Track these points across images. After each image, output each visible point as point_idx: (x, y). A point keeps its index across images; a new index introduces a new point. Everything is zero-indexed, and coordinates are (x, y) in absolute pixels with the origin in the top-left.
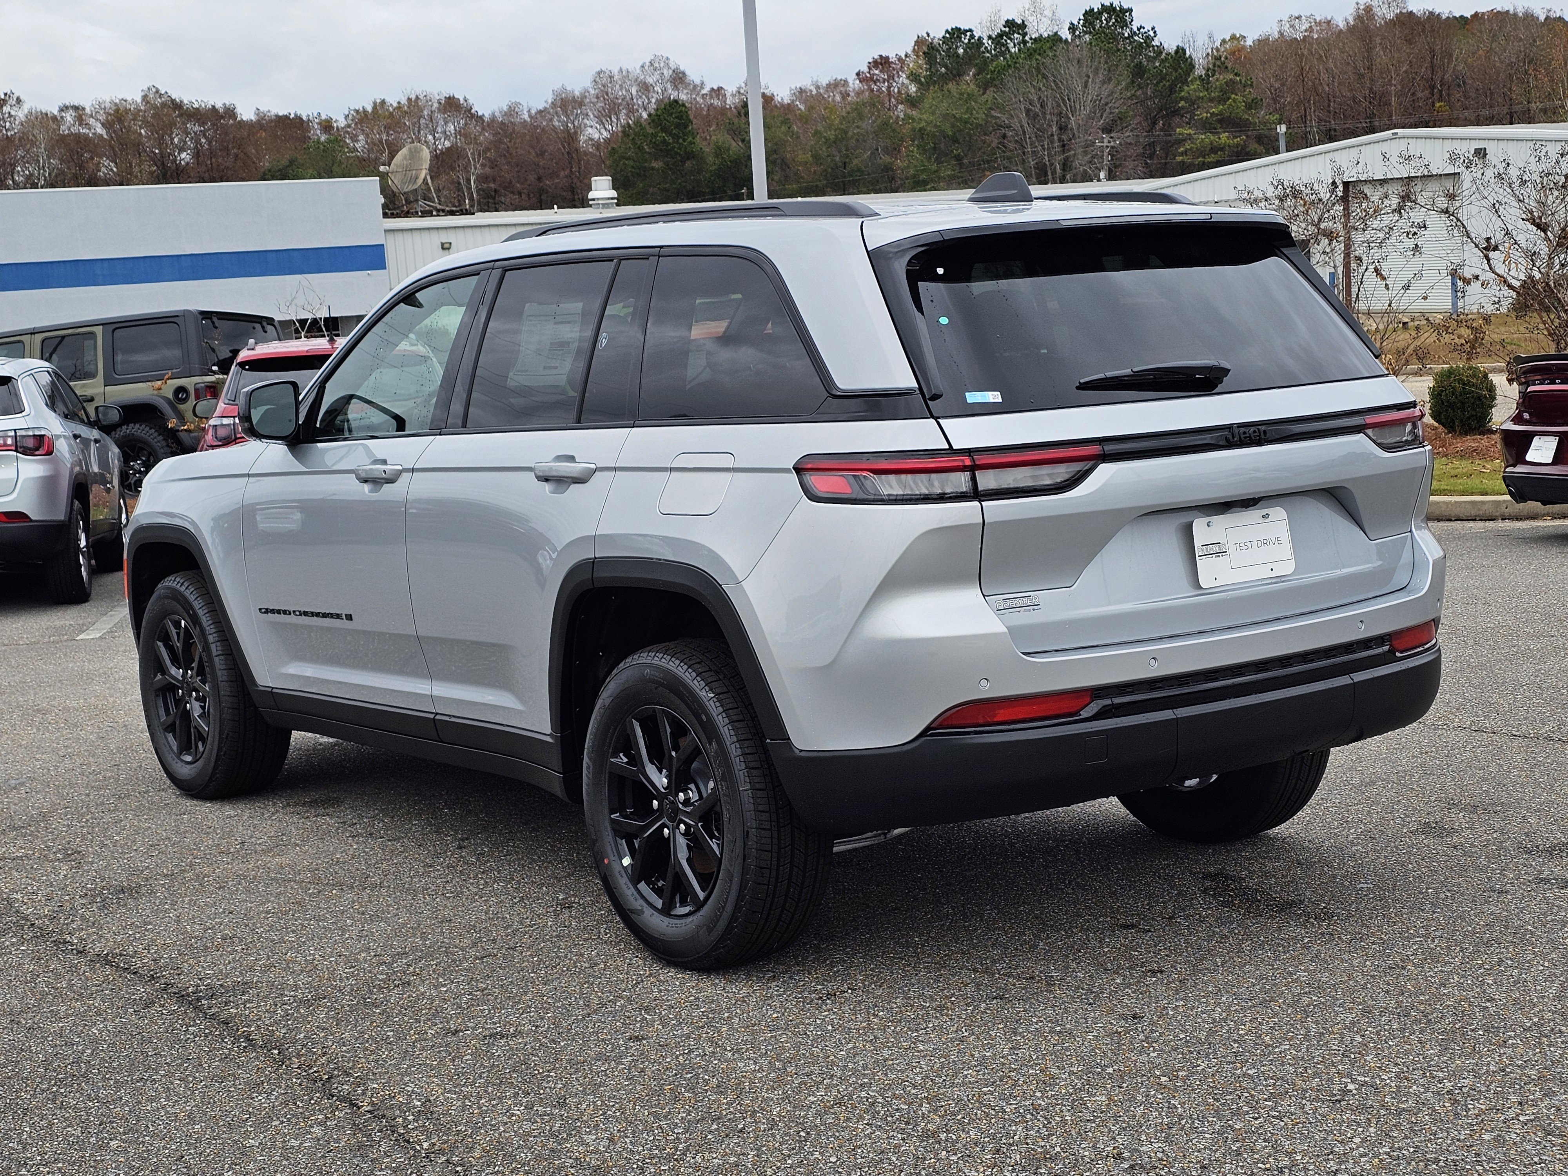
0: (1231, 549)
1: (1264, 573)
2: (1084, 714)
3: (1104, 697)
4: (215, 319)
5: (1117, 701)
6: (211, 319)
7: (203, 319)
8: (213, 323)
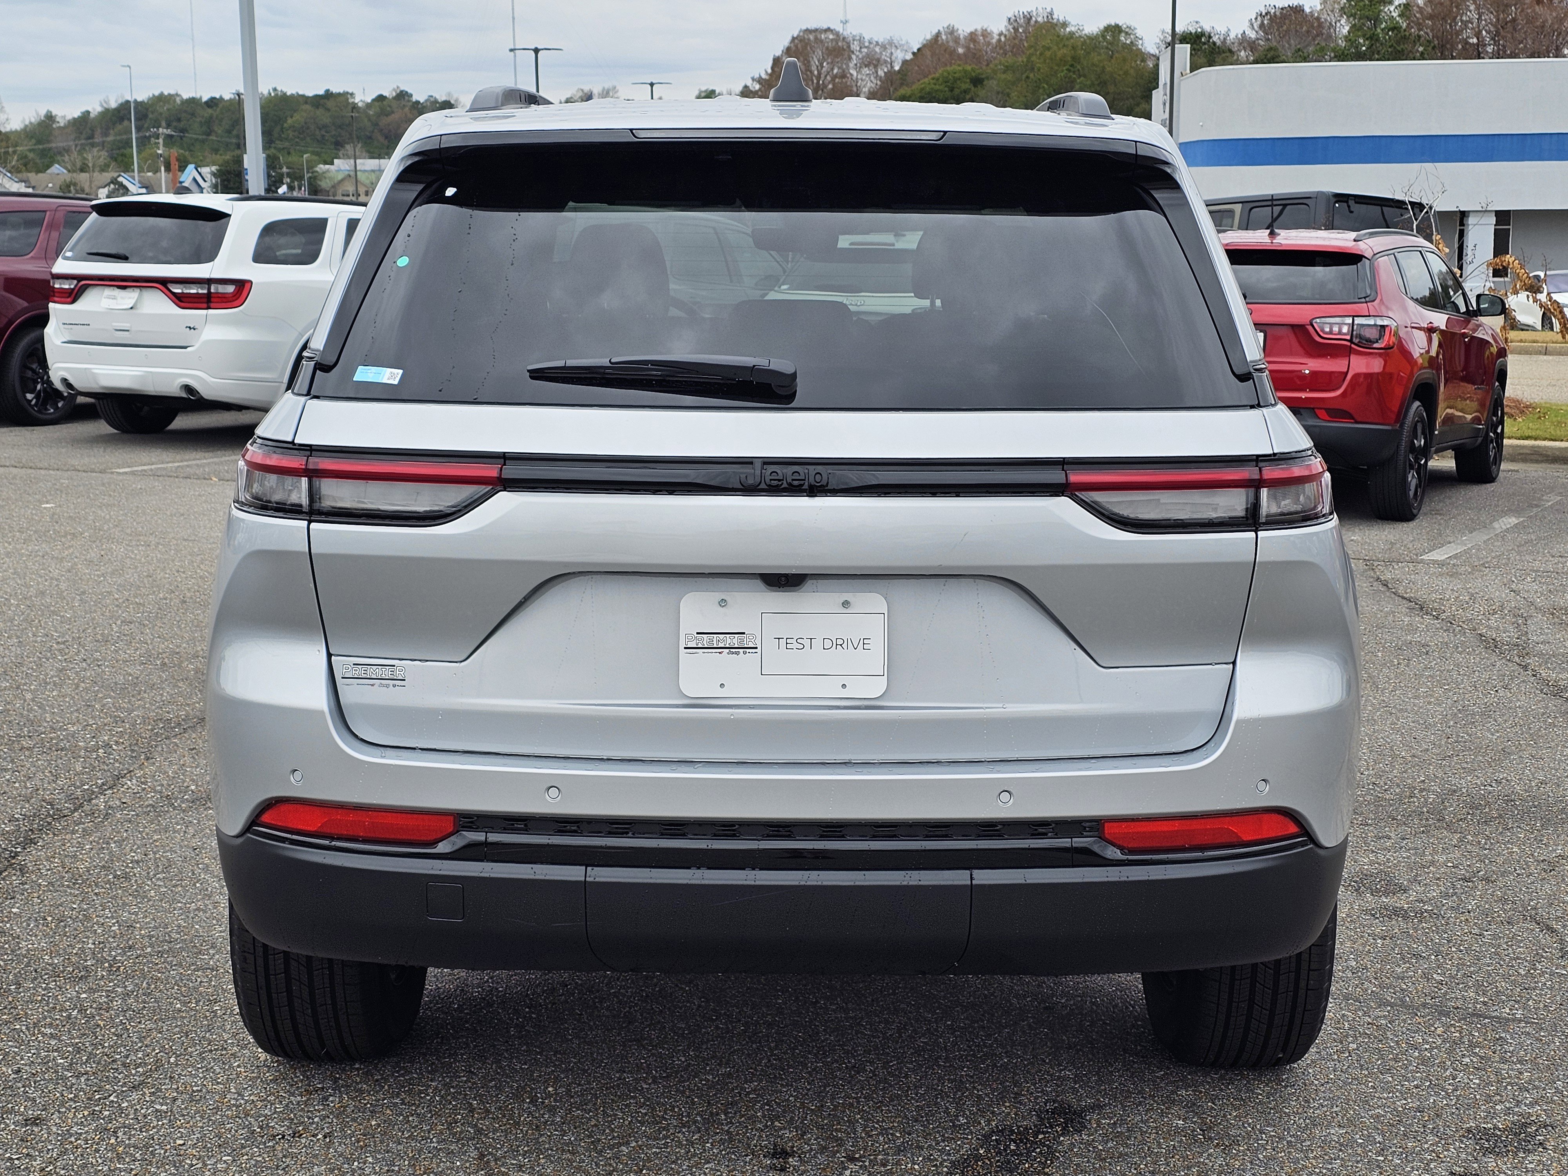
0: (769, 647)
1: (829, 689)
2: (443, 847)
3: (476, 829)
4: (1351, 203)
5: (493, 837)
6: (1347, 202)
7: (1336, 202)
8: (1349, 207)
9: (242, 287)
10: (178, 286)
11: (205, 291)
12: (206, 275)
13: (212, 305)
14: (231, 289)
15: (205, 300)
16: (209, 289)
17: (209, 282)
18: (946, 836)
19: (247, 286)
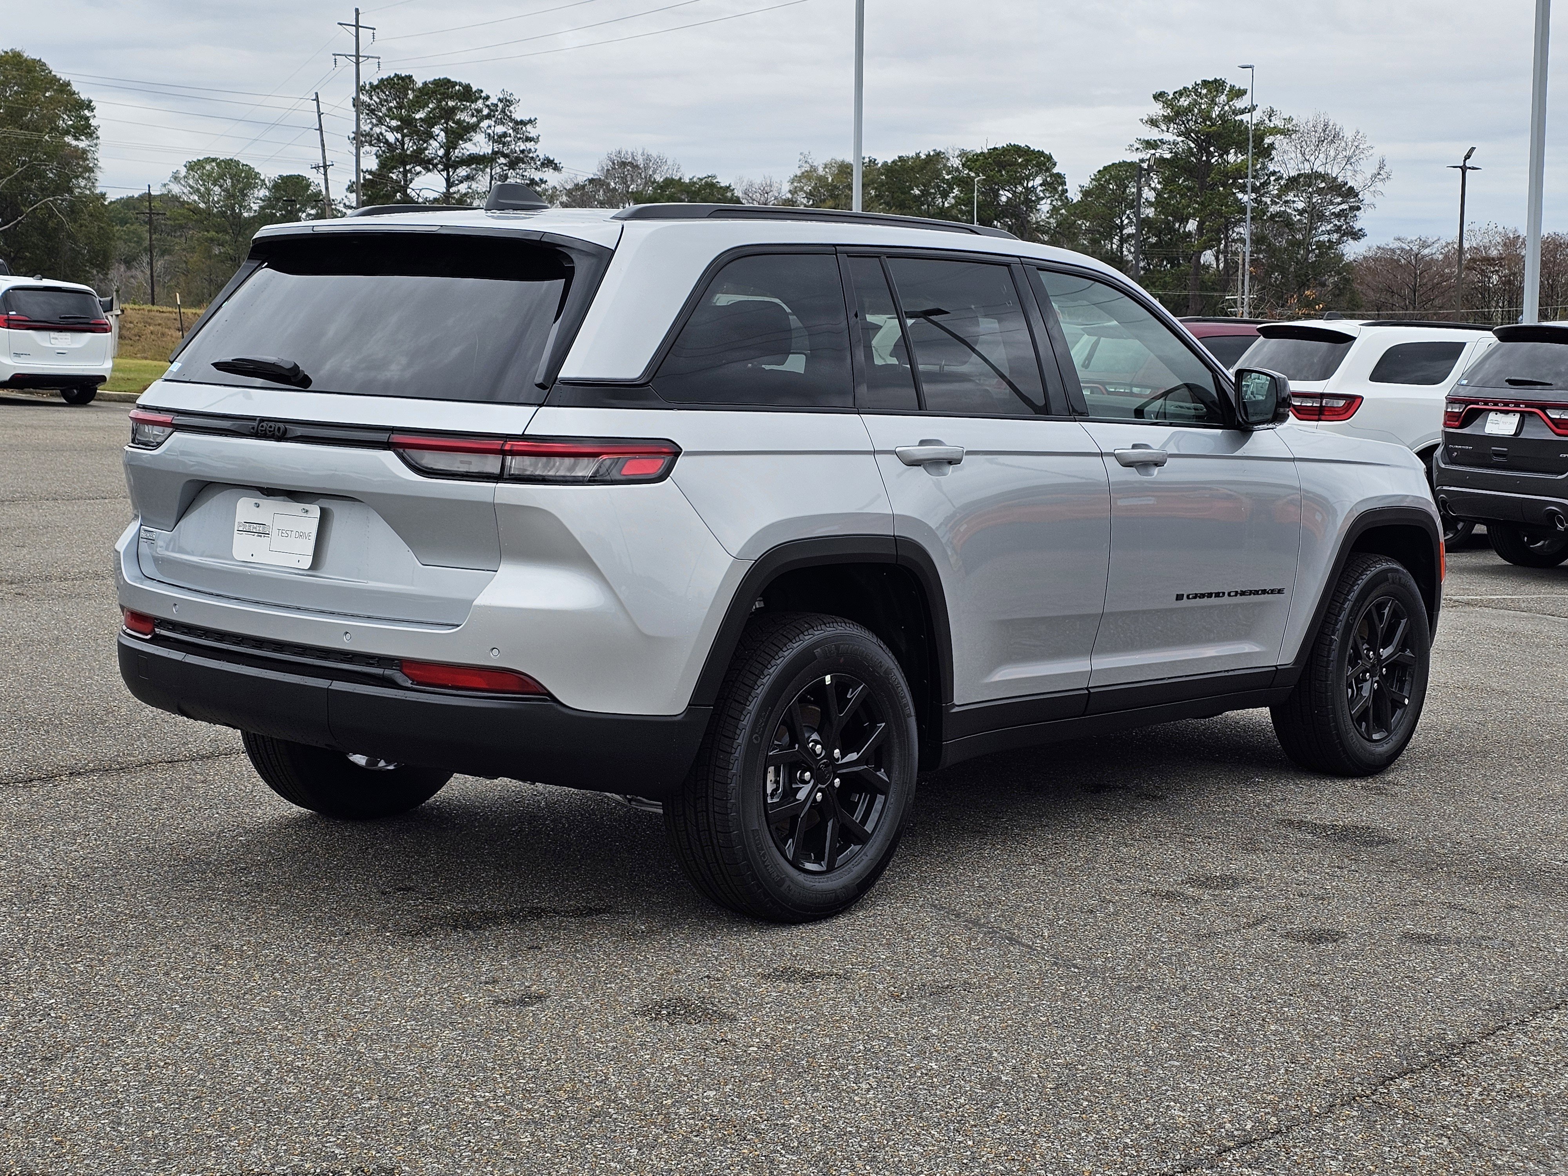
9: (1353, 402)
10: (1298, 399)
11: (1318, 405)
12: (1319, 390)
13: (1323, 417)
14: (1342, 403)
15: (1318, 413)
16: (1321, 402)
17: (1322, 396)
18: (325, 658)
19: (1358, 401)
